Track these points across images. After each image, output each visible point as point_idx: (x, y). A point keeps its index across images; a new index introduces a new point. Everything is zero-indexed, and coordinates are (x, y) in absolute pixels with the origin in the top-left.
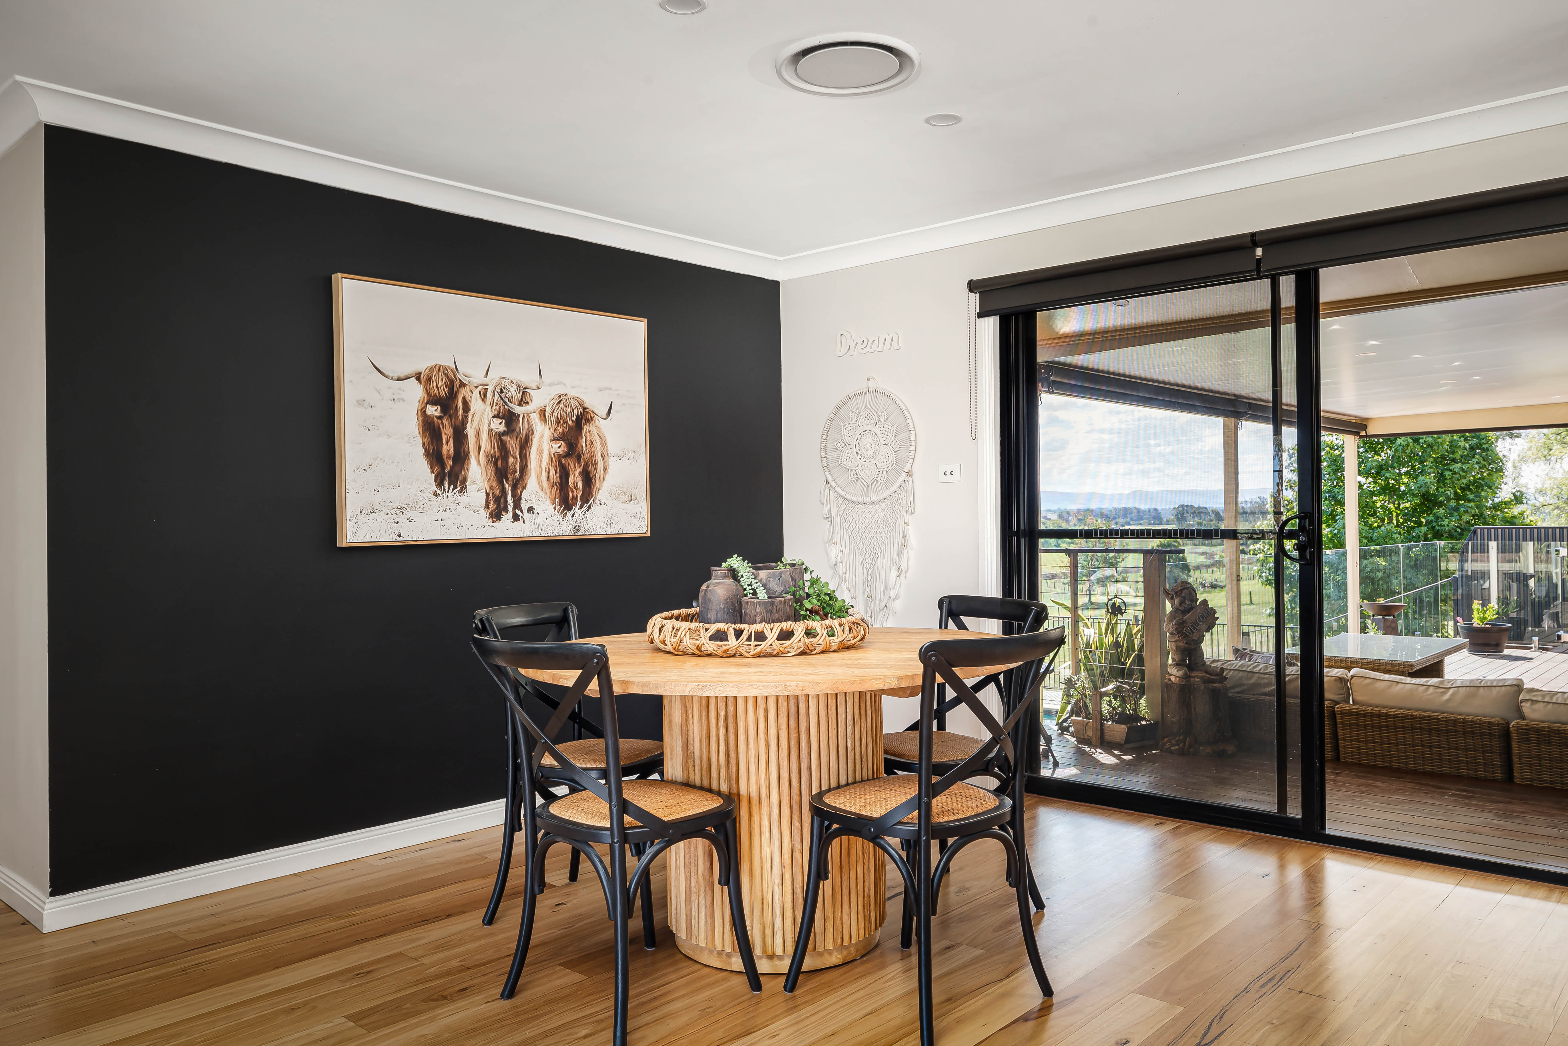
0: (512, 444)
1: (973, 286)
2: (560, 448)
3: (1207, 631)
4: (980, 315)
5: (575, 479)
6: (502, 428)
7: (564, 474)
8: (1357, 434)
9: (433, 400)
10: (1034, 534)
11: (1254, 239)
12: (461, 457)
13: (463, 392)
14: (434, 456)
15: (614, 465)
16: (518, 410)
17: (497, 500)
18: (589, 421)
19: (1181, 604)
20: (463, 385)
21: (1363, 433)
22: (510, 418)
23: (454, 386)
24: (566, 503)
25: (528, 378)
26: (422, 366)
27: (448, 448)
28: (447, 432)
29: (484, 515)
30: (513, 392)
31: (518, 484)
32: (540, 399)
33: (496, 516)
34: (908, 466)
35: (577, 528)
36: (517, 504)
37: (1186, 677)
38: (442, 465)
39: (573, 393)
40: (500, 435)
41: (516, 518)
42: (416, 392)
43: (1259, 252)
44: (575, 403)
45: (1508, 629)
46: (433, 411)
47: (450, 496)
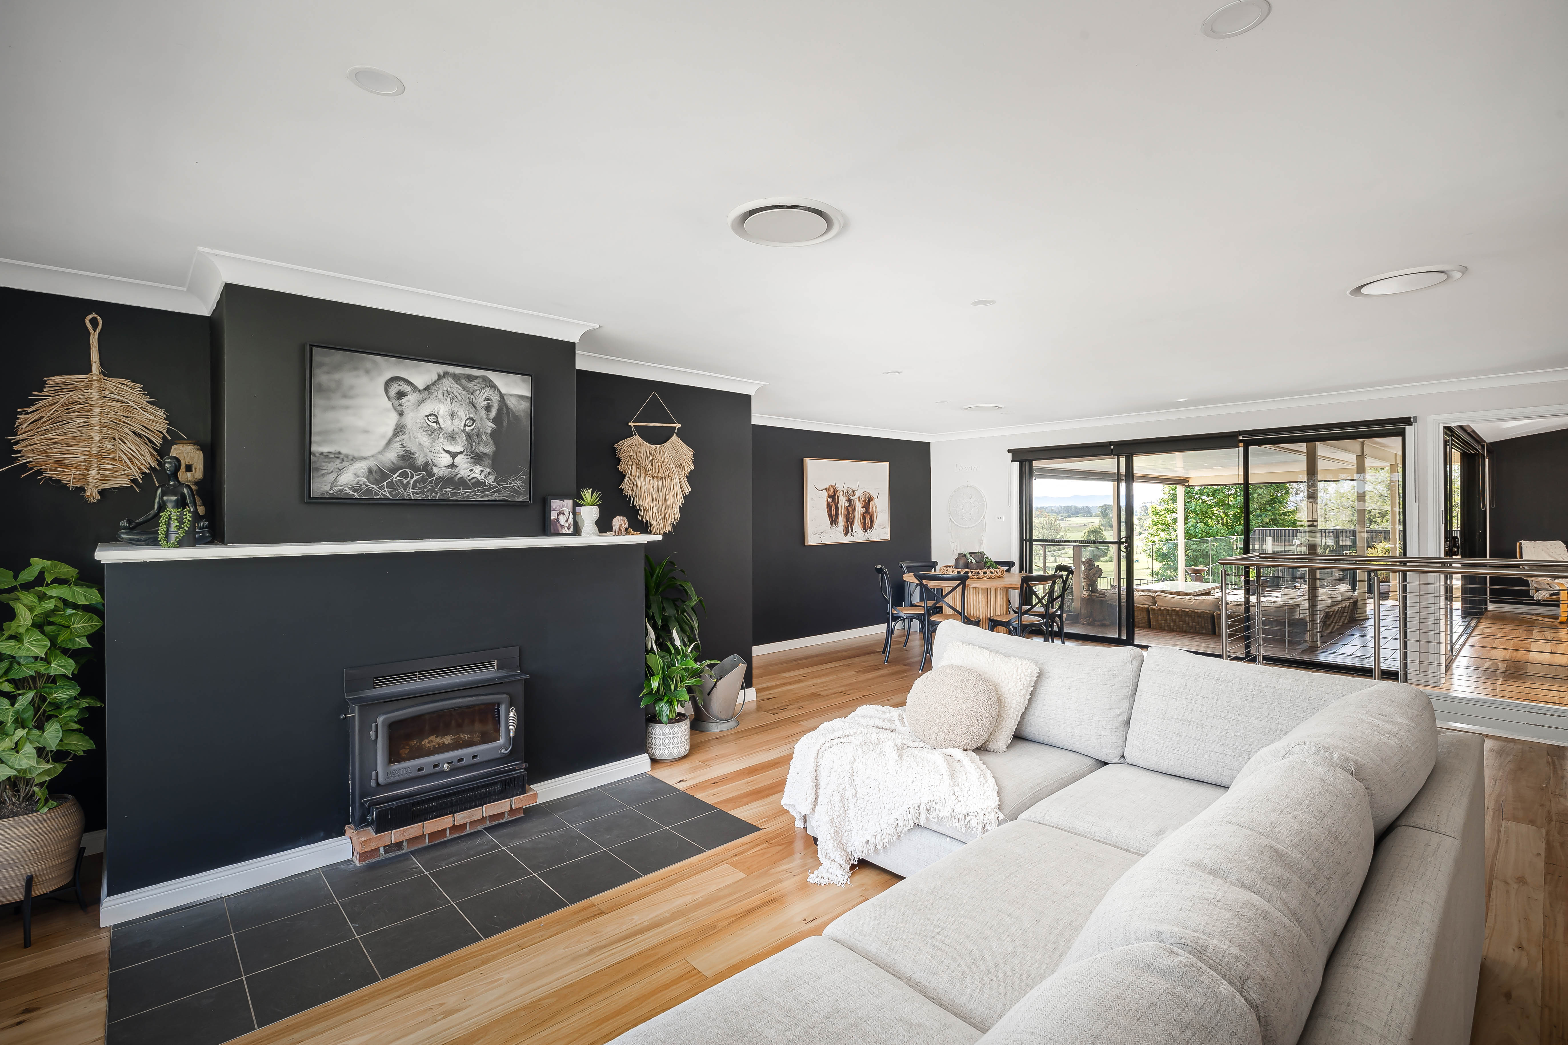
0: (850, 509)
1: (1009, 451)
2: (863, 510)
3: (1099, 577)
4: (1012, 461)
5: (868, 521)
6: (848, 505)
7: (865, 519)
8: (1184, 485)
9: (830, 497)
10: (1031, 541)
11: (1111, 443)
12: (837, 515)
13: (838, 493)
14: (830, 515)
15: (879, 515)
16: (852, 498)
17: (846, 529)
18: (872, 500)
19: (1088, 566)
20: (837, 491)
21: (1187, 484)
22: (850, 501)
23: (835, 491)
24: (865, 529)
25: (854, 487)
26: (827, 486)
27: (834, 512)
28: (833, 507)
29: (843, 534)
30: (851, 492)
31: (852, 523)
32: (858, 494)
33: (846, 534)
34: (984, 515)
35: (868, 538)
36: (852, 531)
37: (1090, 595)
38: (832, 519)
39: (867, 491)
40: (847, 507)
41: (852, 535)
42: (825, 494)
43: (1112, 447)
44: (868, 494)
45: (1267, 581)
46: (830, 500)
47: (834, 527)
